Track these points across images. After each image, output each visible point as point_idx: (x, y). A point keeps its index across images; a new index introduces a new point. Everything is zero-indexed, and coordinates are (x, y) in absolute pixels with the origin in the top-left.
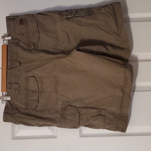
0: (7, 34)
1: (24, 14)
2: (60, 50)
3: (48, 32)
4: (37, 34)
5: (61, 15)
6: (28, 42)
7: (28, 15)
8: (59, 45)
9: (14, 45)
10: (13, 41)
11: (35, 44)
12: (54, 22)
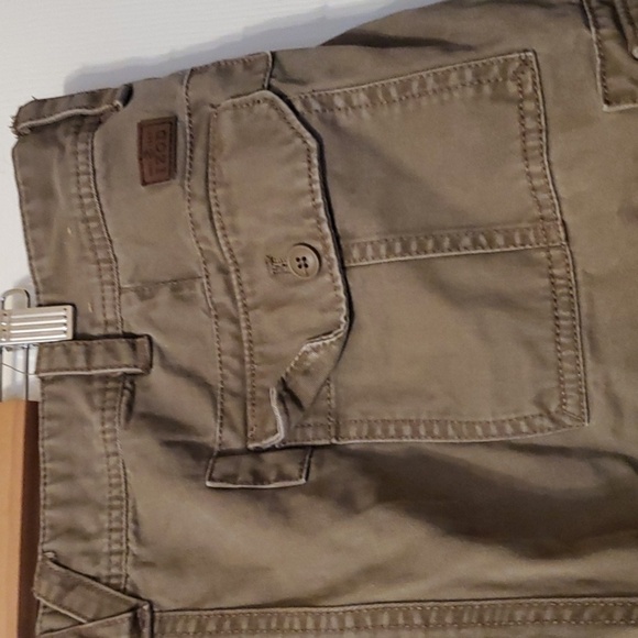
0: (31, 284)
1: (188, 67)
2: (617, 456)
3: (455, 245)
4: (327, 278)
5: (619, 26)
6: (235, 364)
7: (223, 70)
8: (597, 398)
9: (97, 399)
10: (81, 362)
11: (306, 389)
12: (530, 124)
